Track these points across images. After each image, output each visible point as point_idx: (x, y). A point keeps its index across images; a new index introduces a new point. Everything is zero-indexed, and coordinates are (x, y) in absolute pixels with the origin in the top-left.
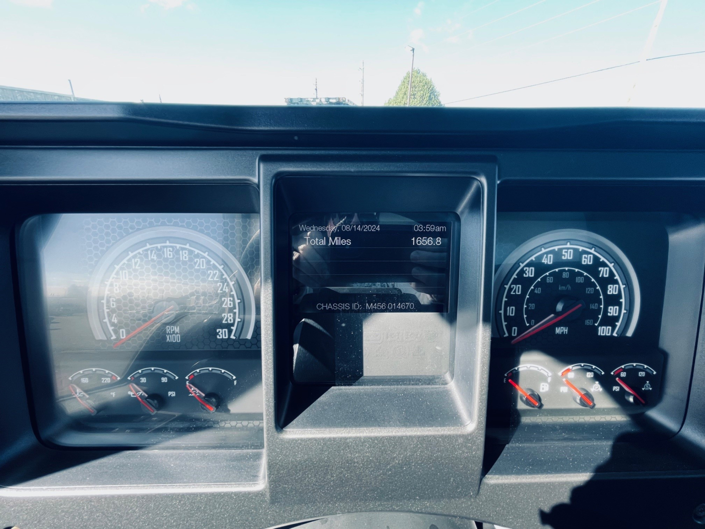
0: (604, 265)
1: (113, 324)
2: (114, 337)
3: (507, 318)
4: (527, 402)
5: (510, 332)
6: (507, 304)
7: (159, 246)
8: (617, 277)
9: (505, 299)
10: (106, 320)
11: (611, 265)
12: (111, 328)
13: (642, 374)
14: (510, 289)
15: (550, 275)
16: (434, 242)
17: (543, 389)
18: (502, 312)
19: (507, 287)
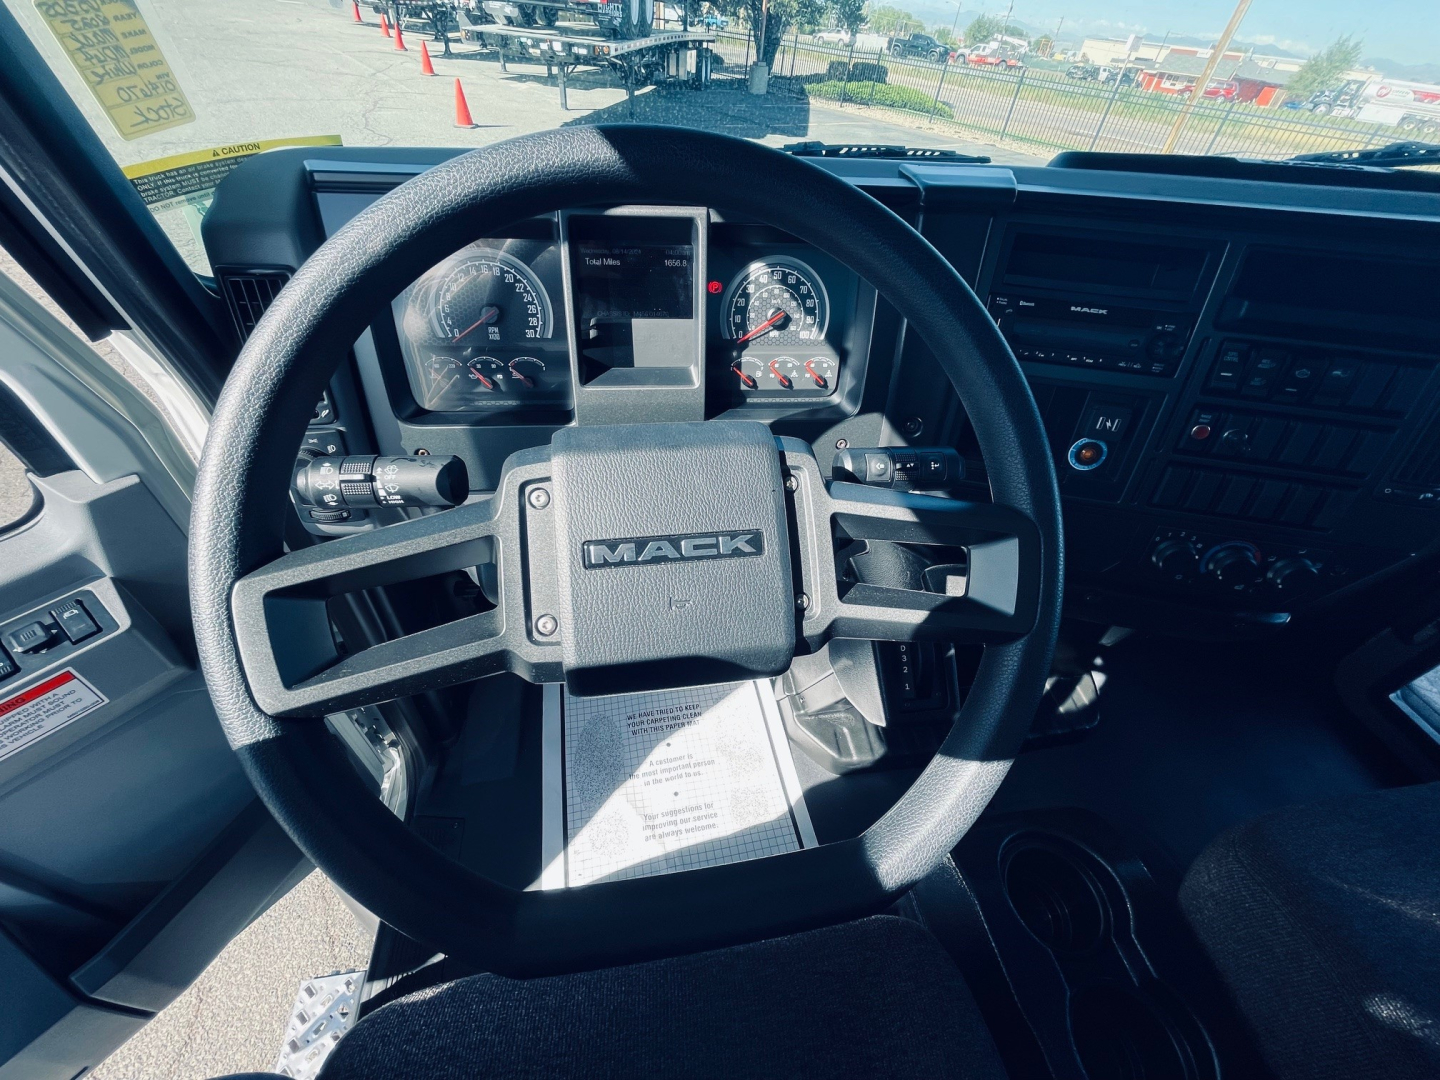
0: (804, 284)
1: (448, 325)
2: (450, 335)
3: (735, 324)
4: (746, 383)
5: (737, 335)
6: (735, 313)
7: (477, 263)
8: (813, 294)
9: (733, 309)
10: (443, 322)
11: (809, 285)
12: (447, 329)
13: (825, 365)
14: (737, 302)
15: (766, 291)
16: (681, 263)
17: (758, 375)
18: (731, 319)
19: (735, 300)
